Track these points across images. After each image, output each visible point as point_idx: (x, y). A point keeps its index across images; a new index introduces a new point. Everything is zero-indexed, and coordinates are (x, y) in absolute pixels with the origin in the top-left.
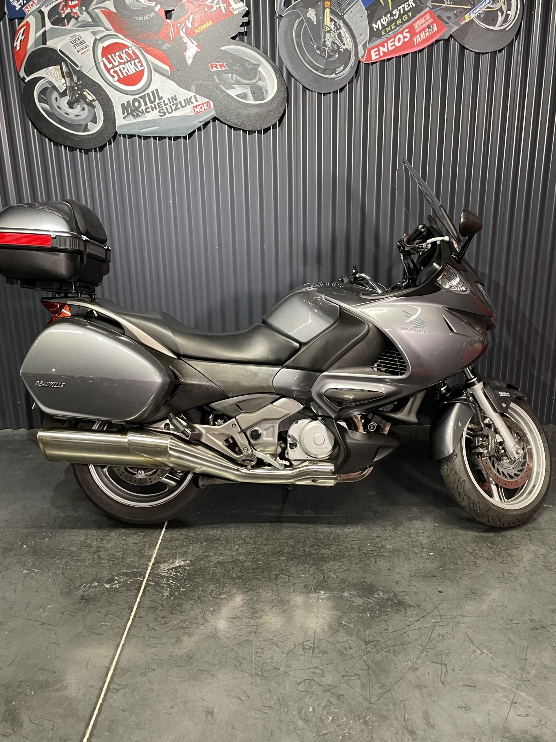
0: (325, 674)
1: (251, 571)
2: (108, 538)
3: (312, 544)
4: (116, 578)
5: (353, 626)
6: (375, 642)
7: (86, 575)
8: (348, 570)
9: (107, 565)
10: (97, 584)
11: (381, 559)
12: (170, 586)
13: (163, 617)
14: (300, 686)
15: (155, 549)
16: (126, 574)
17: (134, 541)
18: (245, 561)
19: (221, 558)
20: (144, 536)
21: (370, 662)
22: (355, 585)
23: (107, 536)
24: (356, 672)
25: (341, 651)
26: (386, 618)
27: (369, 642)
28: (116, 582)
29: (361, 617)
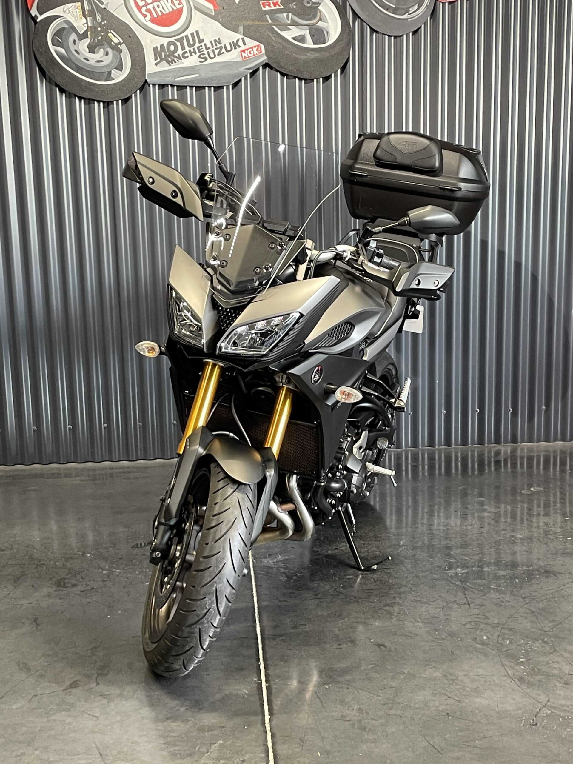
0: (489, 617)
5: (504, 589)
6: (532, 597)
11: (515, 545)
12: (284, 573)
13: (292, 593)
14: (467, 626)
21: (533, 609)
22: (493, 563)
25: (498, 604)
26: (537, 582)
27: (526, 597)
29: (509, 582)
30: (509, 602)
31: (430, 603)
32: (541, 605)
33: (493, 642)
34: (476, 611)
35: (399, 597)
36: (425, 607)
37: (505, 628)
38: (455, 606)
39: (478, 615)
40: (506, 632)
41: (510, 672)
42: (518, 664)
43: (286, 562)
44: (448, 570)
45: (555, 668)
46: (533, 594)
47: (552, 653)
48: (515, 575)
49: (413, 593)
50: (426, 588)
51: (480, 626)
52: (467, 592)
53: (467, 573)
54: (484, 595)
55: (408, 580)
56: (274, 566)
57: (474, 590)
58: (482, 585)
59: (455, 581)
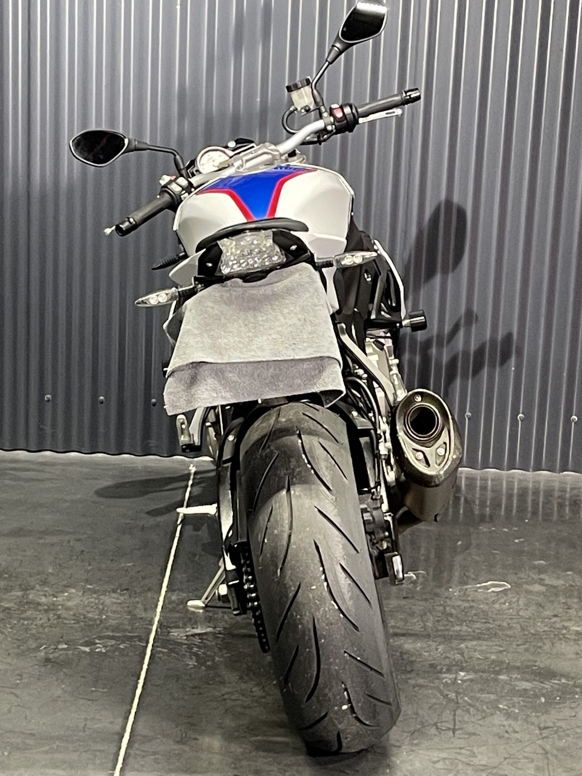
0: (477, 755)
2: (66, 594)
3: (437, 619)
4: (97, 641)
5: (517, 711)
6: (555, 729)
7: (44, 636)
8: (504, 651)
9: (75, 625)
10: (66, 646)
11: (563, 642)
12: (196, 654)
13: (196, 687)
14: (438, 764)
15: (155, 611)
16: (113, 638)
17: (114, 600)
20: (130, 596)
21: (548, 747)
22: (518, 668)
23: (62, 592)
24: (525, 755)
25: (499, 734)
26: (573, 705)
27: (546, 728)
28: (101, 646)
29: (530, 702)
30: (517, 732)
32: (562, 743)
34: (460, 743)
38: (433, 731)
39: (461, 748)
43: (205, 637)
44: (445, 673)
46: (558, 724)
48: (544, 691)
51: (457, 765)
52: (459, 712)
53: (471, 680)
54: (484, 718)
56: (186, 642)
57: (472, 709)
58: (487, 703)
59: (449, 691)
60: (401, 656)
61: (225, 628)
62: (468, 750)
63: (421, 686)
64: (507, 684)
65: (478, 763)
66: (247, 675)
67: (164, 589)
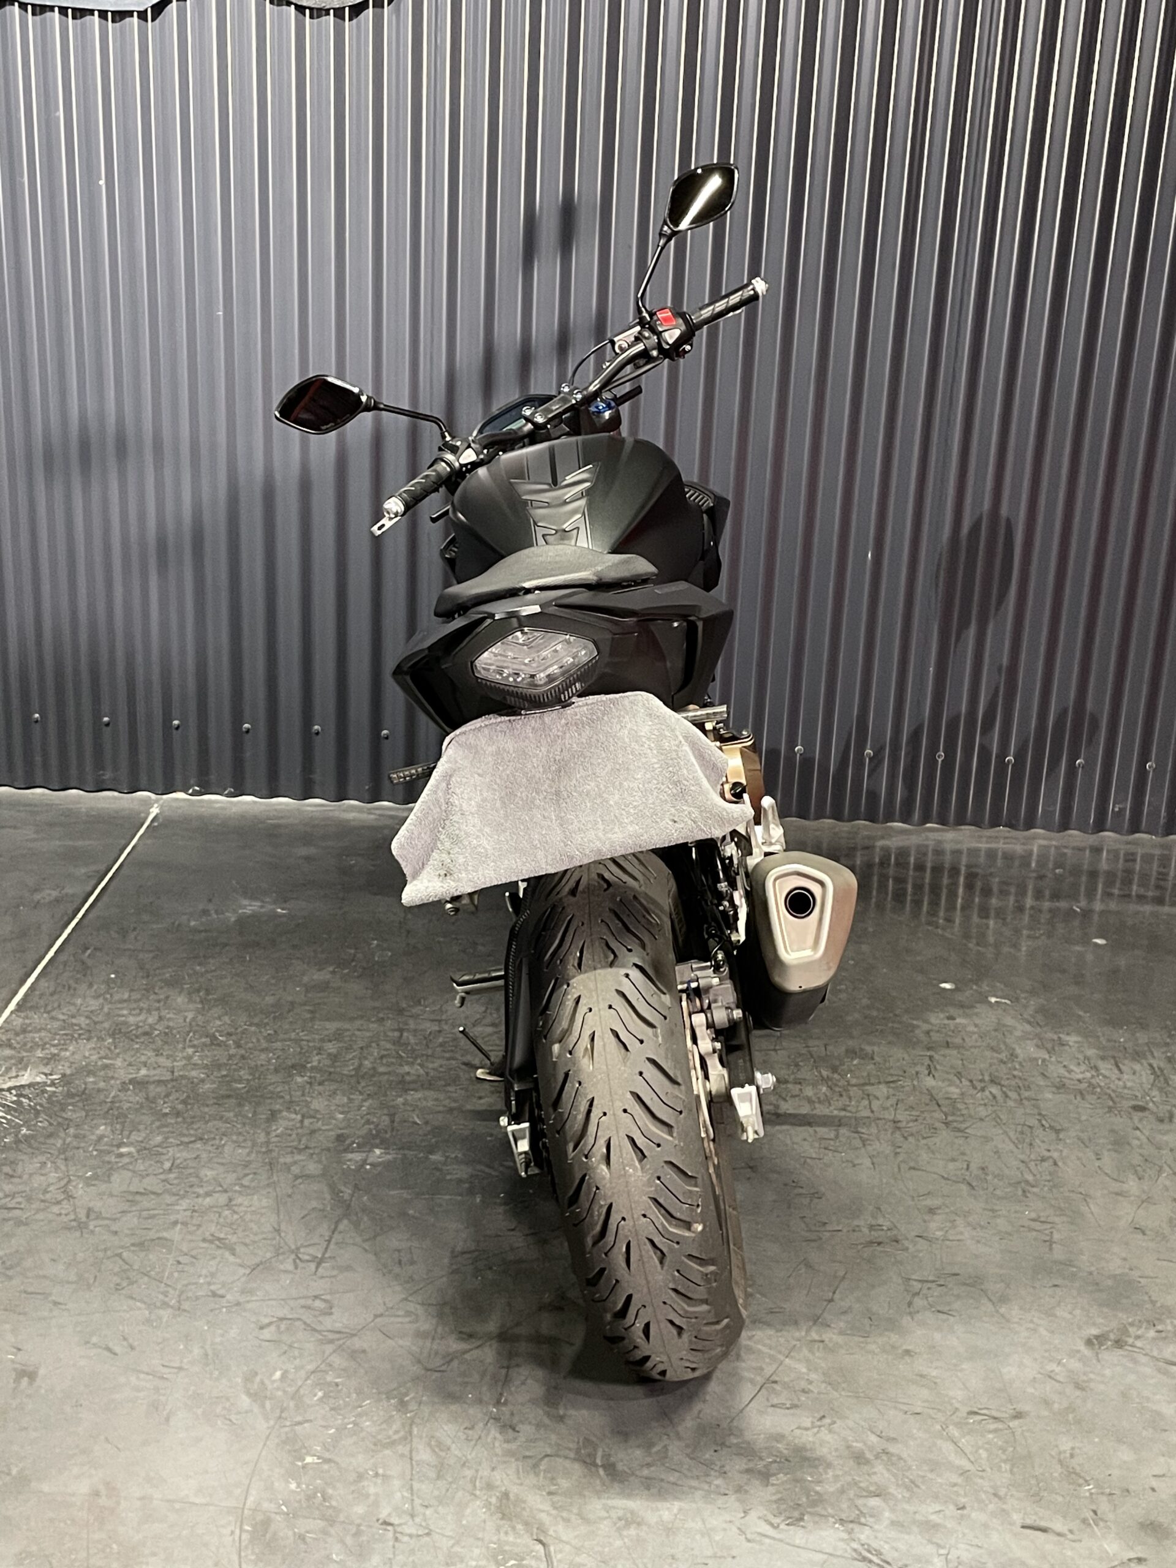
0: (333, 1310)
1: (211, 1102)
3: (384, 1052)
6: (475, 1254)
8: (456, 1109)
14: (265, 1331)
18: (203, 1081)
19: (143, 1072)
21: (450, 1292)
22: (464, 1140)
24: (410, 1308)
26: (520, 1208)
27: (461, 1253)
29: (459, 1203)
30: (412, 1262)
31: (239, 1249)
32: (475, 1283)
33: (285, 1392)
34: (318, 1286)
35: (182, 1223)
36: (218, 1259)
37: (343, 1350)
38: (287, 1264)
39: (316, 1297)
40: (337, 1361)
41: (250, 1502)
42: (292, 1474)
43: (26, 1091)
44: (353, 1151)
45: (367, 1496)
47: (393, 1443)
49: (227, 1212)
50: (265, 1200)
52: (344, 1224)
53: (387, 1165)
54: (375, 1237)
55: (247, 1171)
57: (365, 1219)
59: (345, 1184)
60: (302, 1122)
61: (64, 1075)
62: (325, 1301)
63: (308, 1176)
64: (437, 1169)
65: (329, 1328)
66: (53, 1162)
67: (12, 1006)
